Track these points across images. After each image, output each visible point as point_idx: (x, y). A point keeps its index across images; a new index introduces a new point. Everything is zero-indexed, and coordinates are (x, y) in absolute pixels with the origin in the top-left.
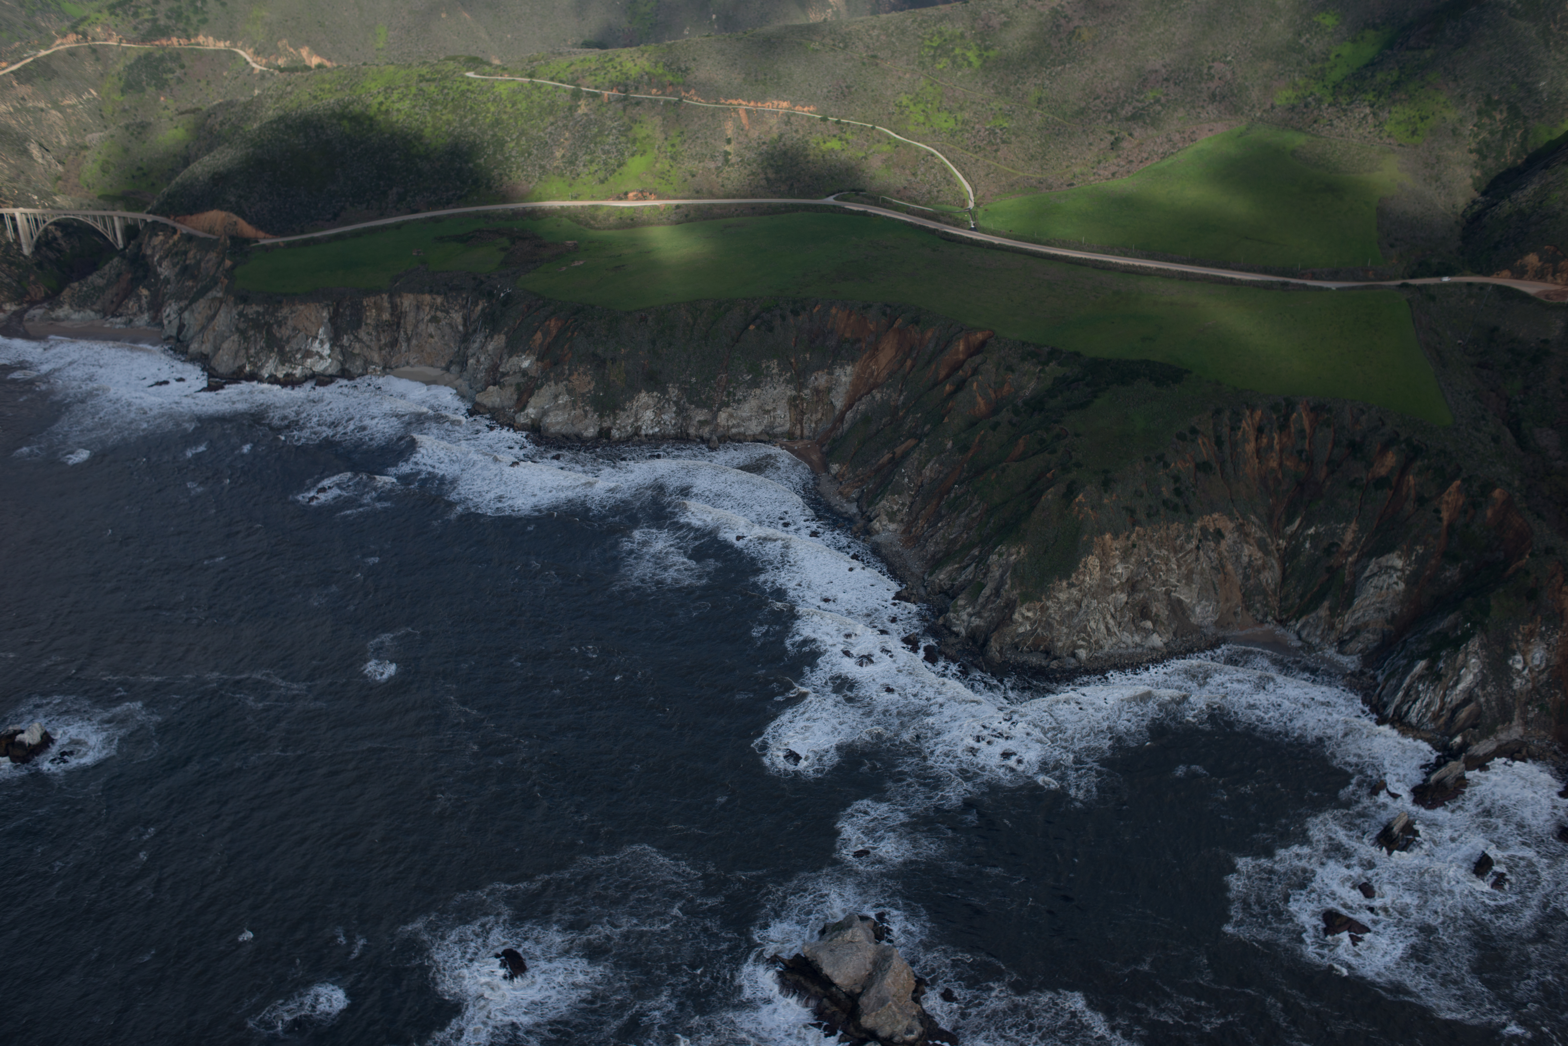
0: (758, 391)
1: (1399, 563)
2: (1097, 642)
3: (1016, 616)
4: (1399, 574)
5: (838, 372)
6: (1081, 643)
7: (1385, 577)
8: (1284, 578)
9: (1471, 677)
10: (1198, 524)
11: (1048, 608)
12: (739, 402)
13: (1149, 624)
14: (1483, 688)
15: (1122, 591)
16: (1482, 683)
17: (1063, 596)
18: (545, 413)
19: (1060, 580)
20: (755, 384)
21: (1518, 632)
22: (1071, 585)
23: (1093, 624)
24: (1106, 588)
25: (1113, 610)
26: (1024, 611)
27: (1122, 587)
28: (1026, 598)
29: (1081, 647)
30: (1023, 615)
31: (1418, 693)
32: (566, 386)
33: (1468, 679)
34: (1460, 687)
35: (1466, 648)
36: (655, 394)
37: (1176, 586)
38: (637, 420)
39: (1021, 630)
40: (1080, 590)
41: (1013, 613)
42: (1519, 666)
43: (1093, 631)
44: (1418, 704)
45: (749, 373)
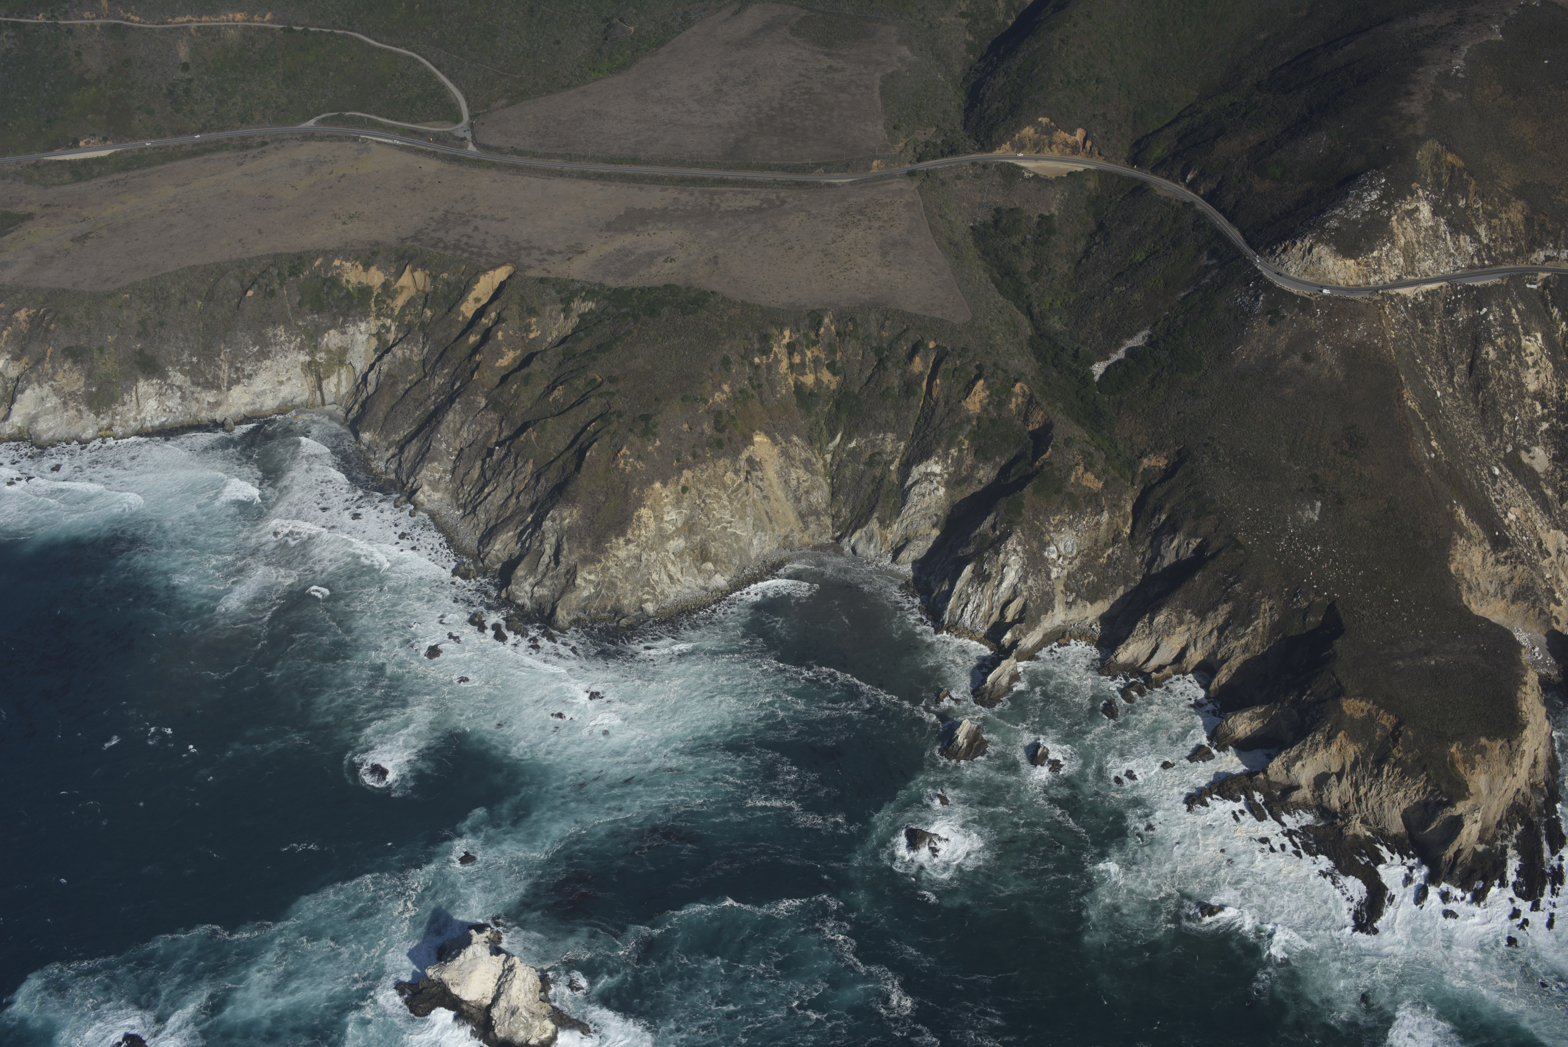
0: (268, 363)
1: (937, 469)
2: (662, 593)
3: (579, 581)
4: (938, 478)
5: (351, 329)
6: (646, 597)
7: (925, 484)
8: (833, 495)
9: (1013, 573)
10: (744, 455)
11: (609, 569)
12: (250, 377)
13: (709, 566)
14: (1026, 582)
15: (679, 536)
16: (1023, 579)
17: (622, 554)
18: (34, 419)
19: (617, 538)
20: (264, 355)
21: (1050, 523)
22: (628, 542)
23: (655, 576)
24: (663, 537)
25: (672, 557)
26: (586, 575)
27: (678, 532)
28: (586, 560)
29: (647, 600)
30: (585, 579)
31: (968, 596)
32: (52, 386)
33: (1011, 576)
34: (1005, 585)
35: (1005, 547)
36: (154, 381)
37: (730, 522)
38: (139, 413)
39: (586, 593)
40: (638, 546)
41: (575, 578)
42: (1054, 556)
43: (657, 583)
44: (970, 607)
45: (254, 345)
